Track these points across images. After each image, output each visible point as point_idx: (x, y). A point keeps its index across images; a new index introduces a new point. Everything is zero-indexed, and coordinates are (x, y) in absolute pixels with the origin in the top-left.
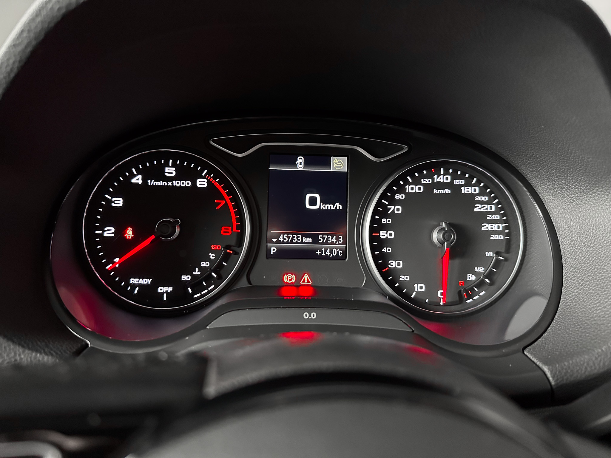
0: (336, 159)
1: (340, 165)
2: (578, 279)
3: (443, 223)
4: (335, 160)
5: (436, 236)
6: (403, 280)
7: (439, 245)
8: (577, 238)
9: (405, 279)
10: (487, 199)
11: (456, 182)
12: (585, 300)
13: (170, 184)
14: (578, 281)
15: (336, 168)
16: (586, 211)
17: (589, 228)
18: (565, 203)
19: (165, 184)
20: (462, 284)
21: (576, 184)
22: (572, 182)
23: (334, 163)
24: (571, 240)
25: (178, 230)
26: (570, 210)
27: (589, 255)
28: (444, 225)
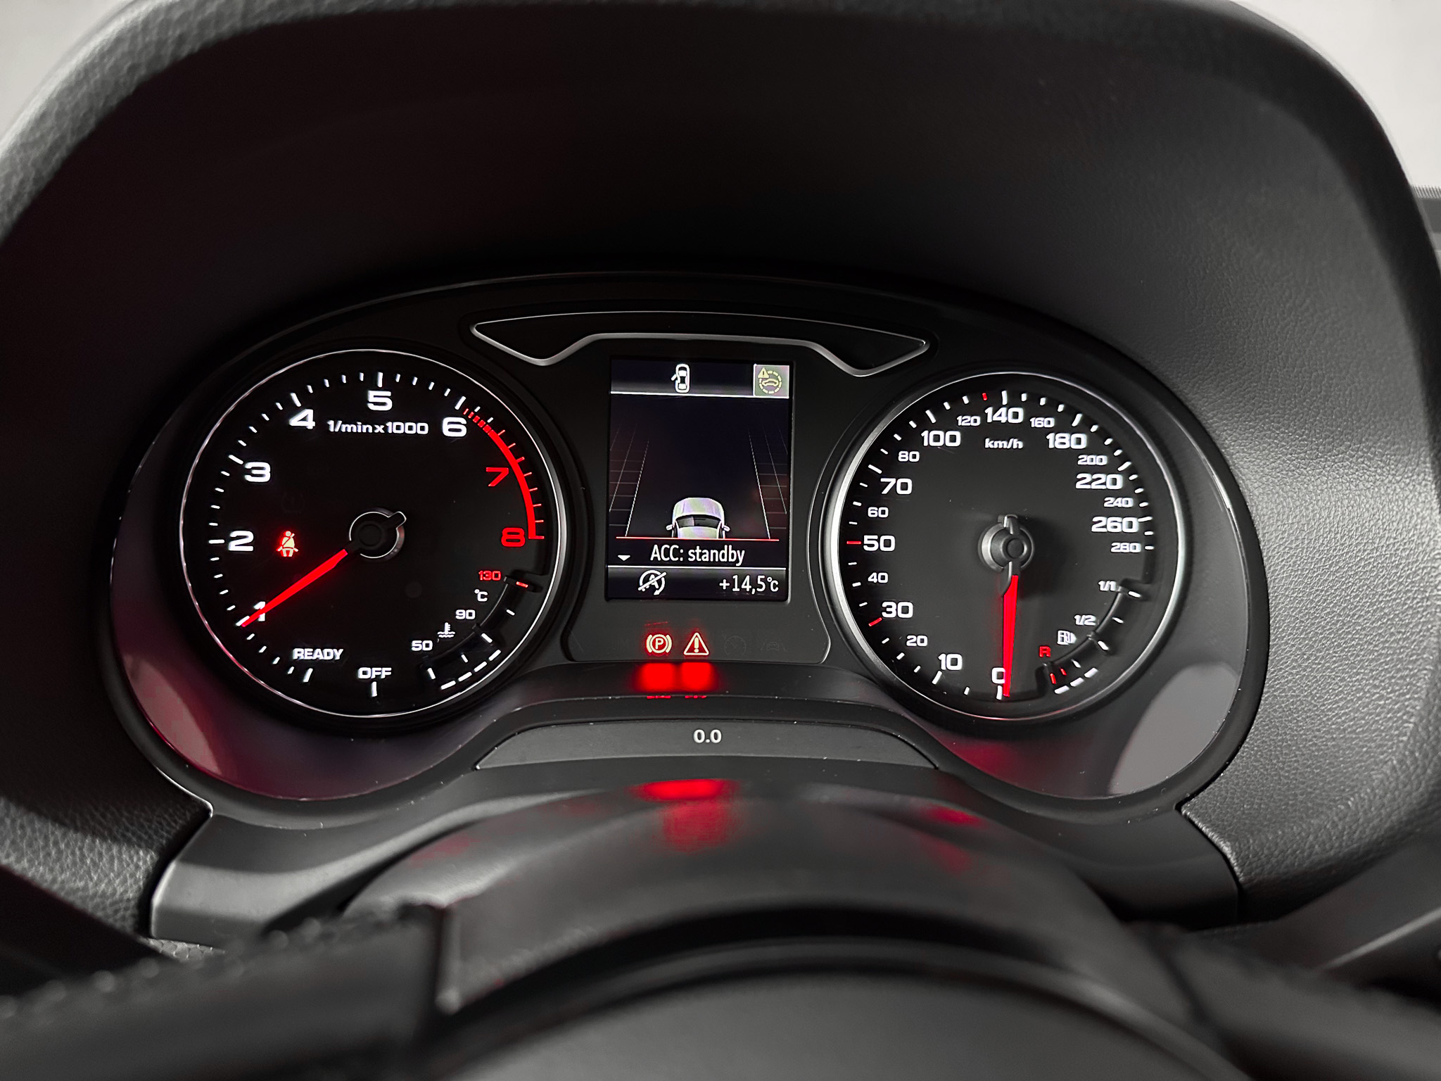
0: (764, 370)
1: (773, 384)
2: (1300, 644)
3: (1006, 518)
4: (762, 372)
5: (988, 546)
6: (915, 645)
7: (994, 567)
8: (1302, 551)
9: (920, 644)
10: (1105, 462)
11: (1036, 422)
12: (1315, 691)
13: (380, 429)
14: (1300, 649)
15: (764, 390)
16: (1322, 490)
17: (1328, 530)
18: (1278, 470)
19: (367, 429)
20: (1046, 654)
21: (1304, 432)
22: (1295, 425)
23: (761, 380)
24: (1289, 555)
25: (400, 535)
26: (1289, 487)
27: (1327, 591)
28: (1006, 522)
